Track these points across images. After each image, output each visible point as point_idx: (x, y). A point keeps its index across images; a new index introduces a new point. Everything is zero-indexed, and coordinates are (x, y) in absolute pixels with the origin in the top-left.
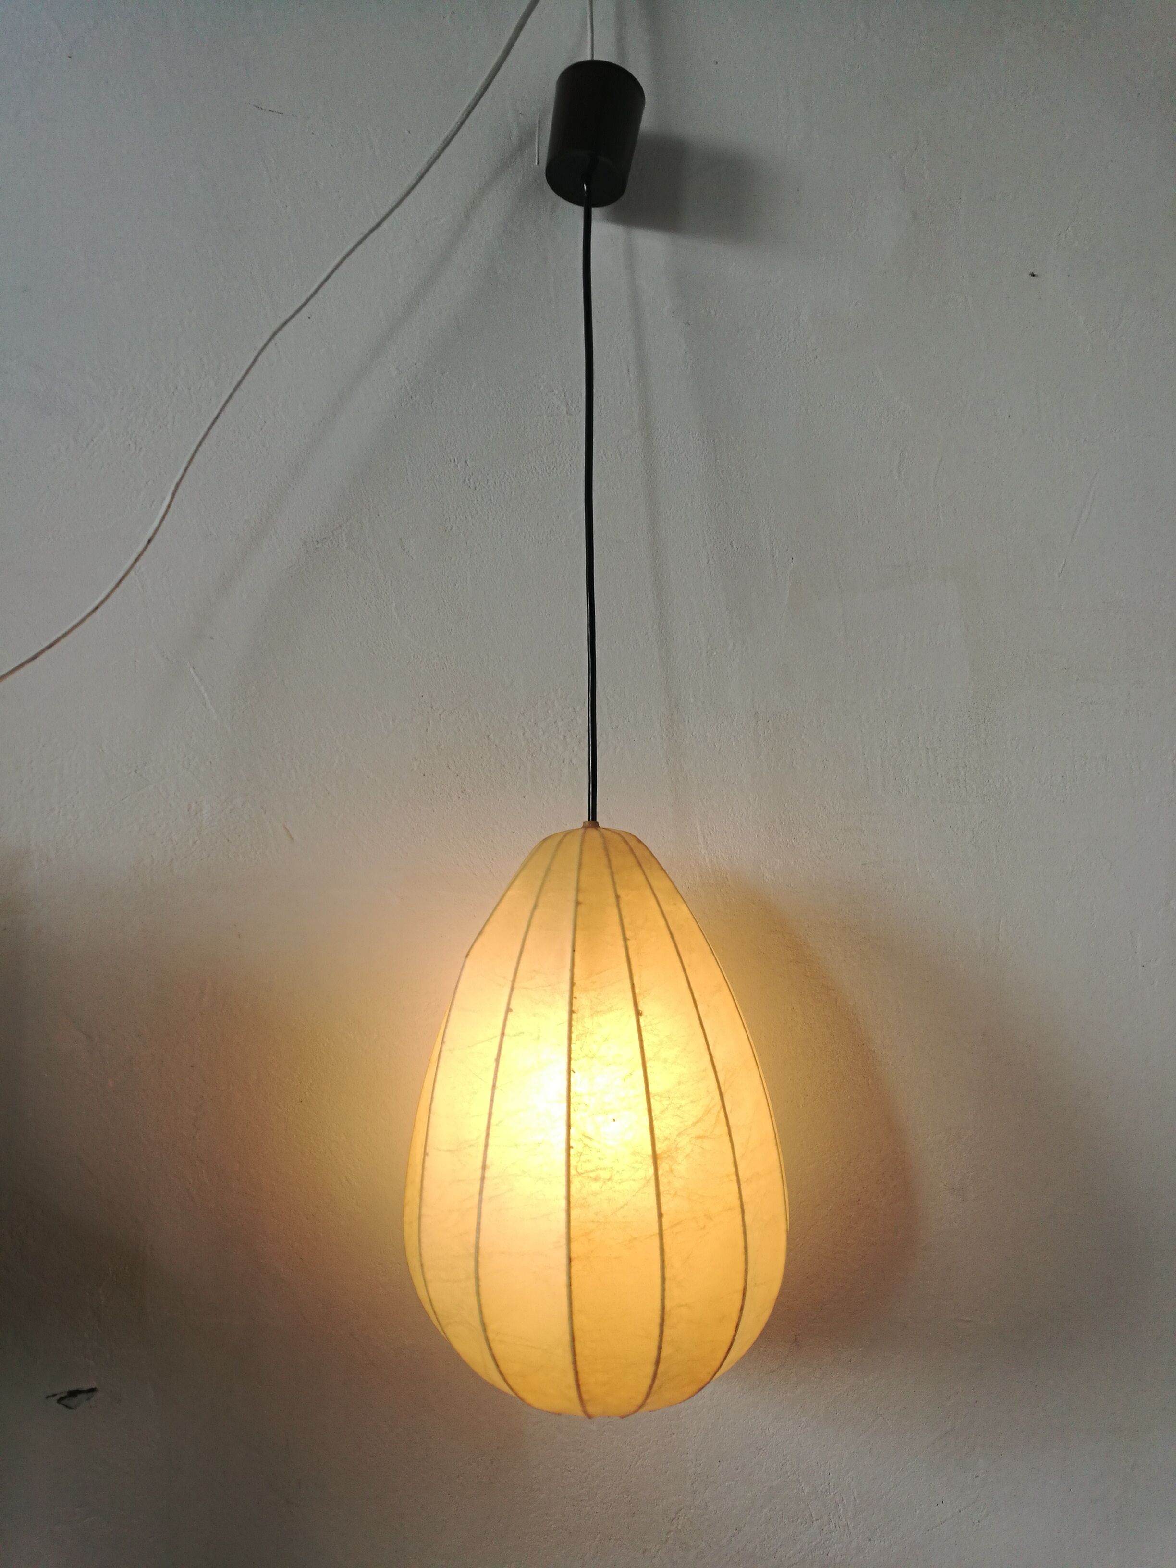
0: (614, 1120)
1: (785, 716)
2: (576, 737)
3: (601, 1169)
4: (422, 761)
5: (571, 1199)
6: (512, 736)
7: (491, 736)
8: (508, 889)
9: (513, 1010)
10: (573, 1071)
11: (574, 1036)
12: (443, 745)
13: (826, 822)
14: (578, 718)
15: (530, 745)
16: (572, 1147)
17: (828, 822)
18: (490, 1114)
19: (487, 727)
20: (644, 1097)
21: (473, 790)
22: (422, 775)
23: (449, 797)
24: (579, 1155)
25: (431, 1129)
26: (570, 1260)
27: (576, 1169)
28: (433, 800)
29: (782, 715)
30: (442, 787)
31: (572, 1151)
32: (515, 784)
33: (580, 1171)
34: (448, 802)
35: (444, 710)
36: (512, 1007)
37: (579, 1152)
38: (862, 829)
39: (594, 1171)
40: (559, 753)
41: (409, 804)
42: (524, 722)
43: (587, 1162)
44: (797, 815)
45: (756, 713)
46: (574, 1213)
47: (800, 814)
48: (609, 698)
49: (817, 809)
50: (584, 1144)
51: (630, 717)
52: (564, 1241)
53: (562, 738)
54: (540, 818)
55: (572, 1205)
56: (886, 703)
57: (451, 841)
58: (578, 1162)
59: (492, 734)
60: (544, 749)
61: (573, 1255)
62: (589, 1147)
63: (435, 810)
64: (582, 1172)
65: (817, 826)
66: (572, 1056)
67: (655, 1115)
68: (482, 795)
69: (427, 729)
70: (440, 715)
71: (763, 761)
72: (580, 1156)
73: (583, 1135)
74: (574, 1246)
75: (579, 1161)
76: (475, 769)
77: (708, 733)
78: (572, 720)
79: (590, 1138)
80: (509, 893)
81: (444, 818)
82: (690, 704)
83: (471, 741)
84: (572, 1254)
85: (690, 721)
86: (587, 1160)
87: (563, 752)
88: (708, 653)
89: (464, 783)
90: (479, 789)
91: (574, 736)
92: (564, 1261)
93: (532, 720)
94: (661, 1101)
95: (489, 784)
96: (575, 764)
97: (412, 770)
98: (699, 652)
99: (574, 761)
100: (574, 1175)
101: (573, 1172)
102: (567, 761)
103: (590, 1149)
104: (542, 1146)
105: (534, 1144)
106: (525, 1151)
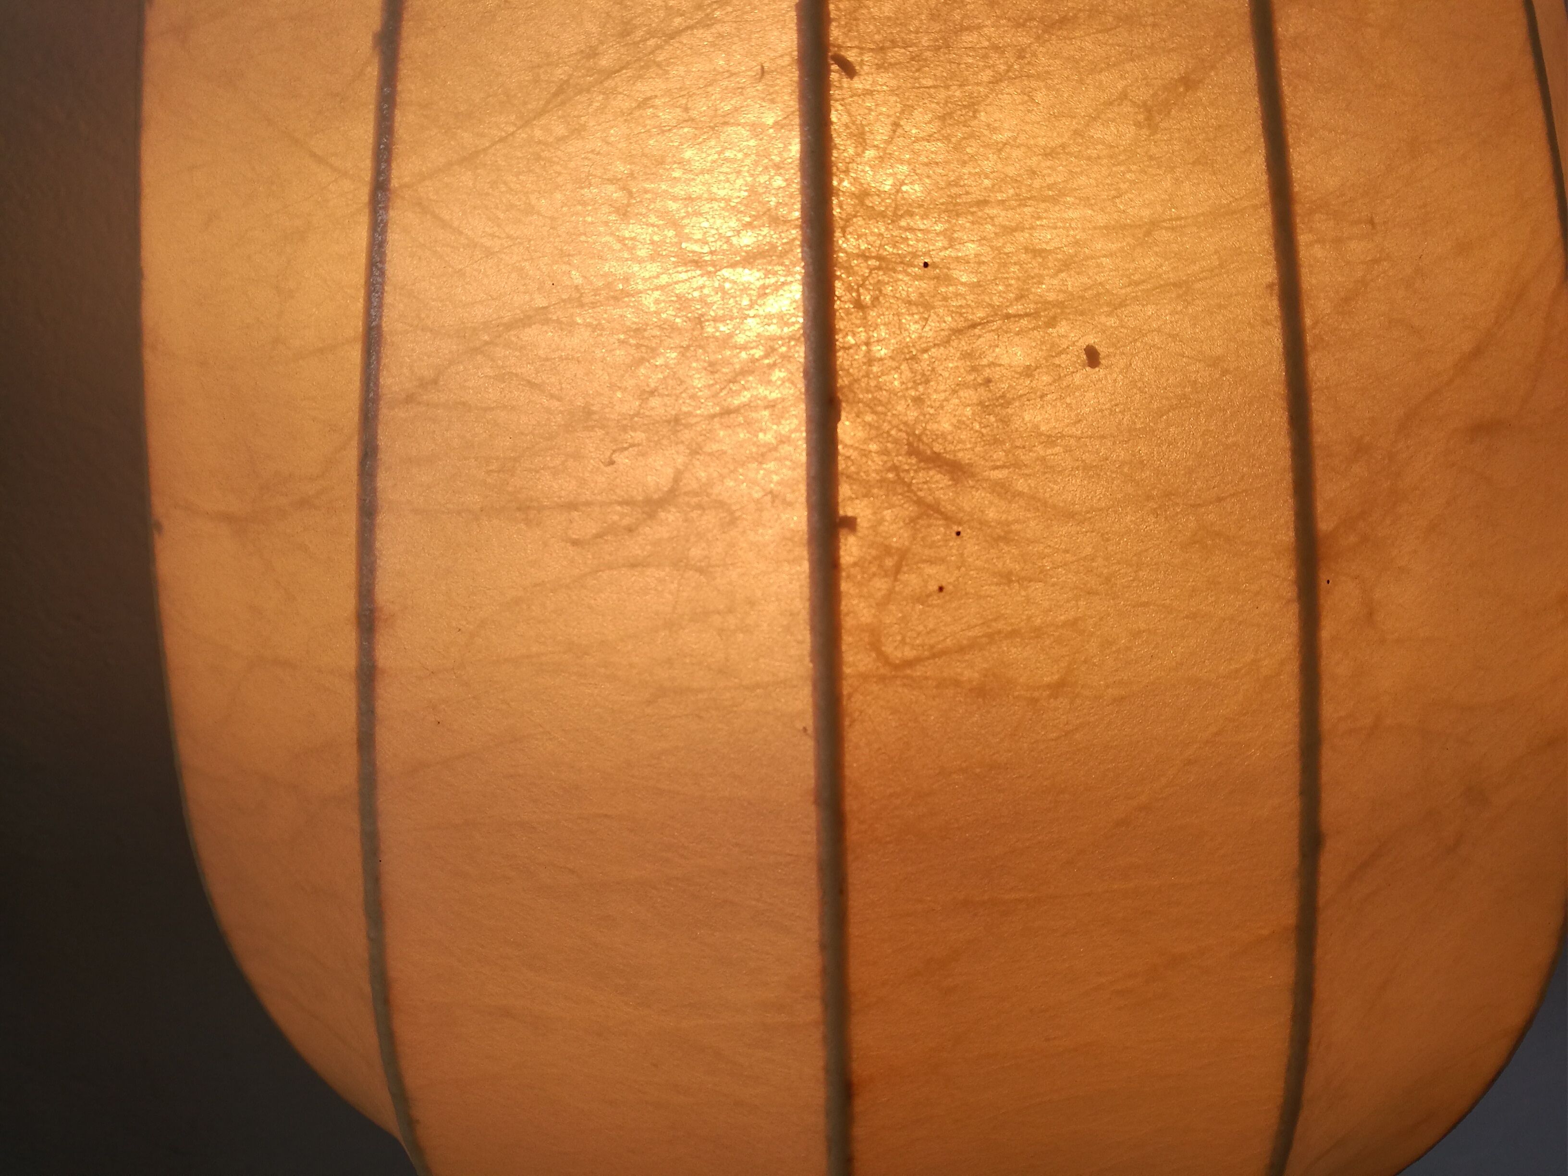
0: (1092, 357)
3: (1014, 633)
5: (851, 804)
16: (850, 523)
24: (889, 562)
27: (875, 646)
33: (894, 651)
37: (887, 550)
39: (973, 645)
43: (936, 600)
50: (919, 502)
55: (854, 832)
58: (883, 604)
61: (860, 1069)
62: (948, 519)
64: (909, 653)
67: (1315, 324)
72: (898, 570)
73: (912, 451)
75: (889, 596)
79: (953, 468)
84: (855, 1065)
86: (931, 588)
94: (1338, 241)
100: (864, 677)
103: (947, 527)
104: (671, 516)
105: (620, 503)
106: (575, 543)
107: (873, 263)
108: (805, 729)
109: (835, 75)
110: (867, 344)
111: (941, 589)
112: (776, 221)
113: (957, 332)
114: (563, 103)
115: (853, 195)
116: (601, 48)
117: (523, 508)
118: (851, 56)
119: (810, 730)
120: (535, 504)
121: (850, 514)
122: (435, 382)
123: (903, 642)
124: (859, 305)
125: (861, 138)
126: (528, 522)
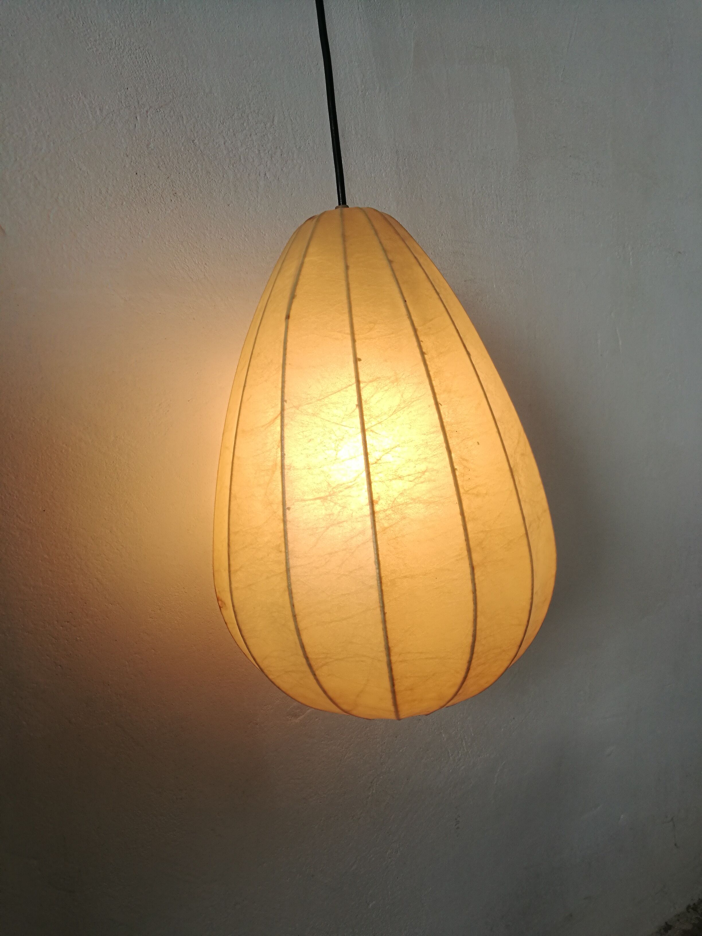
0: (478, 443)
1: (416, 156)
2: (268, 152)
3: (479, 486)
4: (133, 158)
6: (215, 143)
7: (196, 141)
8: (305, 256)
9: (362, 359)
10: (440, 404)
11: (431, 373)
12: (152, 145)
13: (443, 247)
14: (269, 135)
15: (231, 155)
16: (456, 469)
17: (444, 247)
18: (366, 454)
19: (192, 131)
20: (493, 422)
21: (184, 194)
22: (135, 173)
23: (161, 198)
24: (462, 475)
25: (287, 484)
26: (472, 568)
27: (463, 488)
28: (147, 201)
29: (413, 155)
30: (155, 188)
31: (457, 473)
32: (220, 192)
33: (465, 489)
34: (161, 204)
35: (151, 107)
36: (359, 356)
37: (462, 473)
38: (463, 253)
39: (475, 488)
40: (255, 166)
41: (124, 203)
42: (224, 131)
43: (469, 481)
44: (426, 239)
45: (397, 151)
46: (469, 526)
47: (427, 238)
48: (292, 119)
49: (437, 235)
50: (464, 466)
51: (309, 139)
52: (465, 553)
53: (257, 152)
54: (243, 227)
55: (467, 519)
56: (474, 156)
57: (167, 243)
59: (197, 139)
60: (242, 161)
61: (475, 563)
63: (150, 211)
64: (468, 489)
65: (438, 249)
66: (436, 391)
68: (191, 199)
69: (135, 125)
70: (147, 112)
71: (403, 192)
73: (461, 458)
74: (474, 556)
75: (463, 481)
76: (184, 172)
77: (366, 163)
78: (264, 135)
79: (466, 460)
80: (307, 259)
81: (159, 220)
82: (352, 135)
83: (178, 143)
85: (353, 151)
86: (468, 479)
87: (259, 166)
88: (363, 92)
89: (175, 186)
90: (189, 193)
91: (266, 151)
92: (468, 570)
93: (231, 130)
95: (198, 189)
96: (268, 178)
97: (125, 166)
98: (357, 90)
99: (268, 175)
101: (461, 491)
102: (262, 175)
103: (468, 469)
104: (427, 474)
105: (417, 473)
106: (411, 481)
107: (451, 431)
108: (457, 503)
109: (440, 406)
110: (452, 443)
111: (469, 479)
112: (436, 427)
113: (462, 441)
114: (396, 413)
115: (446, 422)
116: (401, 404)
117: (400, 477)
118: (441, 403)
119: (458, 503)
120: (402, 476)
121: (456, 468)
122: (380, 459)
123: (467, 487)
124: (450, 438)
125: (445, 414)
126: (402, 480)
